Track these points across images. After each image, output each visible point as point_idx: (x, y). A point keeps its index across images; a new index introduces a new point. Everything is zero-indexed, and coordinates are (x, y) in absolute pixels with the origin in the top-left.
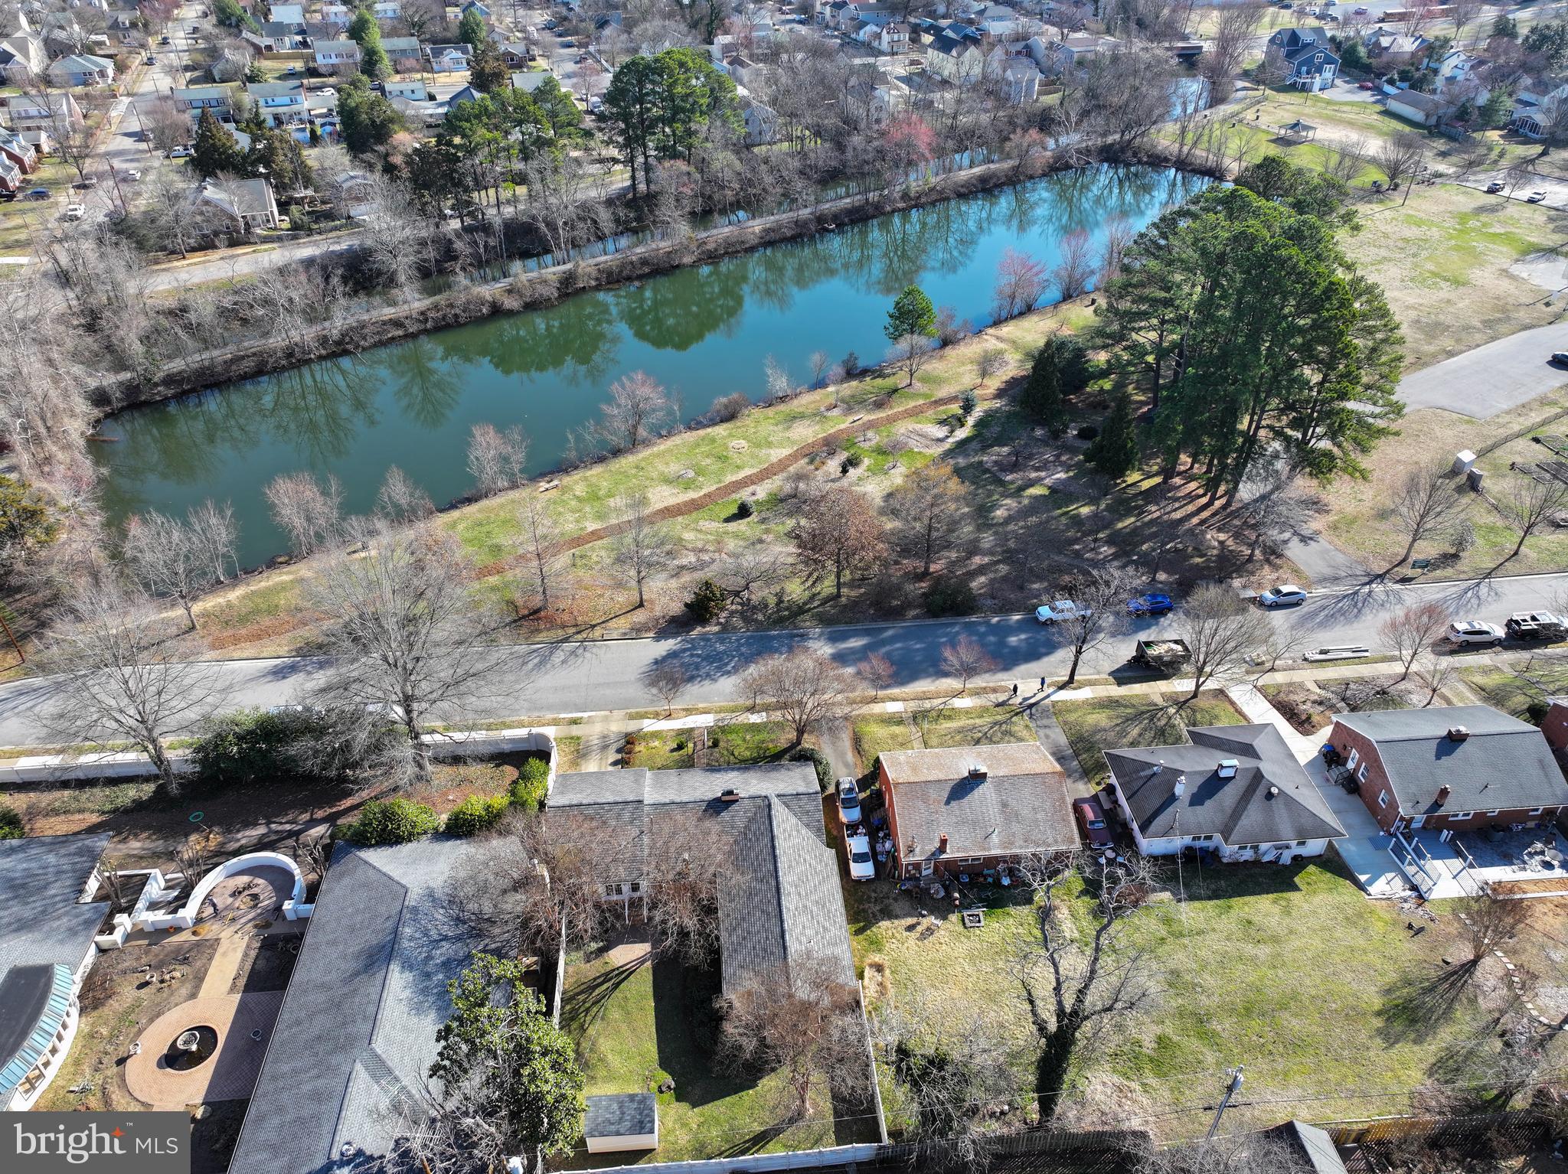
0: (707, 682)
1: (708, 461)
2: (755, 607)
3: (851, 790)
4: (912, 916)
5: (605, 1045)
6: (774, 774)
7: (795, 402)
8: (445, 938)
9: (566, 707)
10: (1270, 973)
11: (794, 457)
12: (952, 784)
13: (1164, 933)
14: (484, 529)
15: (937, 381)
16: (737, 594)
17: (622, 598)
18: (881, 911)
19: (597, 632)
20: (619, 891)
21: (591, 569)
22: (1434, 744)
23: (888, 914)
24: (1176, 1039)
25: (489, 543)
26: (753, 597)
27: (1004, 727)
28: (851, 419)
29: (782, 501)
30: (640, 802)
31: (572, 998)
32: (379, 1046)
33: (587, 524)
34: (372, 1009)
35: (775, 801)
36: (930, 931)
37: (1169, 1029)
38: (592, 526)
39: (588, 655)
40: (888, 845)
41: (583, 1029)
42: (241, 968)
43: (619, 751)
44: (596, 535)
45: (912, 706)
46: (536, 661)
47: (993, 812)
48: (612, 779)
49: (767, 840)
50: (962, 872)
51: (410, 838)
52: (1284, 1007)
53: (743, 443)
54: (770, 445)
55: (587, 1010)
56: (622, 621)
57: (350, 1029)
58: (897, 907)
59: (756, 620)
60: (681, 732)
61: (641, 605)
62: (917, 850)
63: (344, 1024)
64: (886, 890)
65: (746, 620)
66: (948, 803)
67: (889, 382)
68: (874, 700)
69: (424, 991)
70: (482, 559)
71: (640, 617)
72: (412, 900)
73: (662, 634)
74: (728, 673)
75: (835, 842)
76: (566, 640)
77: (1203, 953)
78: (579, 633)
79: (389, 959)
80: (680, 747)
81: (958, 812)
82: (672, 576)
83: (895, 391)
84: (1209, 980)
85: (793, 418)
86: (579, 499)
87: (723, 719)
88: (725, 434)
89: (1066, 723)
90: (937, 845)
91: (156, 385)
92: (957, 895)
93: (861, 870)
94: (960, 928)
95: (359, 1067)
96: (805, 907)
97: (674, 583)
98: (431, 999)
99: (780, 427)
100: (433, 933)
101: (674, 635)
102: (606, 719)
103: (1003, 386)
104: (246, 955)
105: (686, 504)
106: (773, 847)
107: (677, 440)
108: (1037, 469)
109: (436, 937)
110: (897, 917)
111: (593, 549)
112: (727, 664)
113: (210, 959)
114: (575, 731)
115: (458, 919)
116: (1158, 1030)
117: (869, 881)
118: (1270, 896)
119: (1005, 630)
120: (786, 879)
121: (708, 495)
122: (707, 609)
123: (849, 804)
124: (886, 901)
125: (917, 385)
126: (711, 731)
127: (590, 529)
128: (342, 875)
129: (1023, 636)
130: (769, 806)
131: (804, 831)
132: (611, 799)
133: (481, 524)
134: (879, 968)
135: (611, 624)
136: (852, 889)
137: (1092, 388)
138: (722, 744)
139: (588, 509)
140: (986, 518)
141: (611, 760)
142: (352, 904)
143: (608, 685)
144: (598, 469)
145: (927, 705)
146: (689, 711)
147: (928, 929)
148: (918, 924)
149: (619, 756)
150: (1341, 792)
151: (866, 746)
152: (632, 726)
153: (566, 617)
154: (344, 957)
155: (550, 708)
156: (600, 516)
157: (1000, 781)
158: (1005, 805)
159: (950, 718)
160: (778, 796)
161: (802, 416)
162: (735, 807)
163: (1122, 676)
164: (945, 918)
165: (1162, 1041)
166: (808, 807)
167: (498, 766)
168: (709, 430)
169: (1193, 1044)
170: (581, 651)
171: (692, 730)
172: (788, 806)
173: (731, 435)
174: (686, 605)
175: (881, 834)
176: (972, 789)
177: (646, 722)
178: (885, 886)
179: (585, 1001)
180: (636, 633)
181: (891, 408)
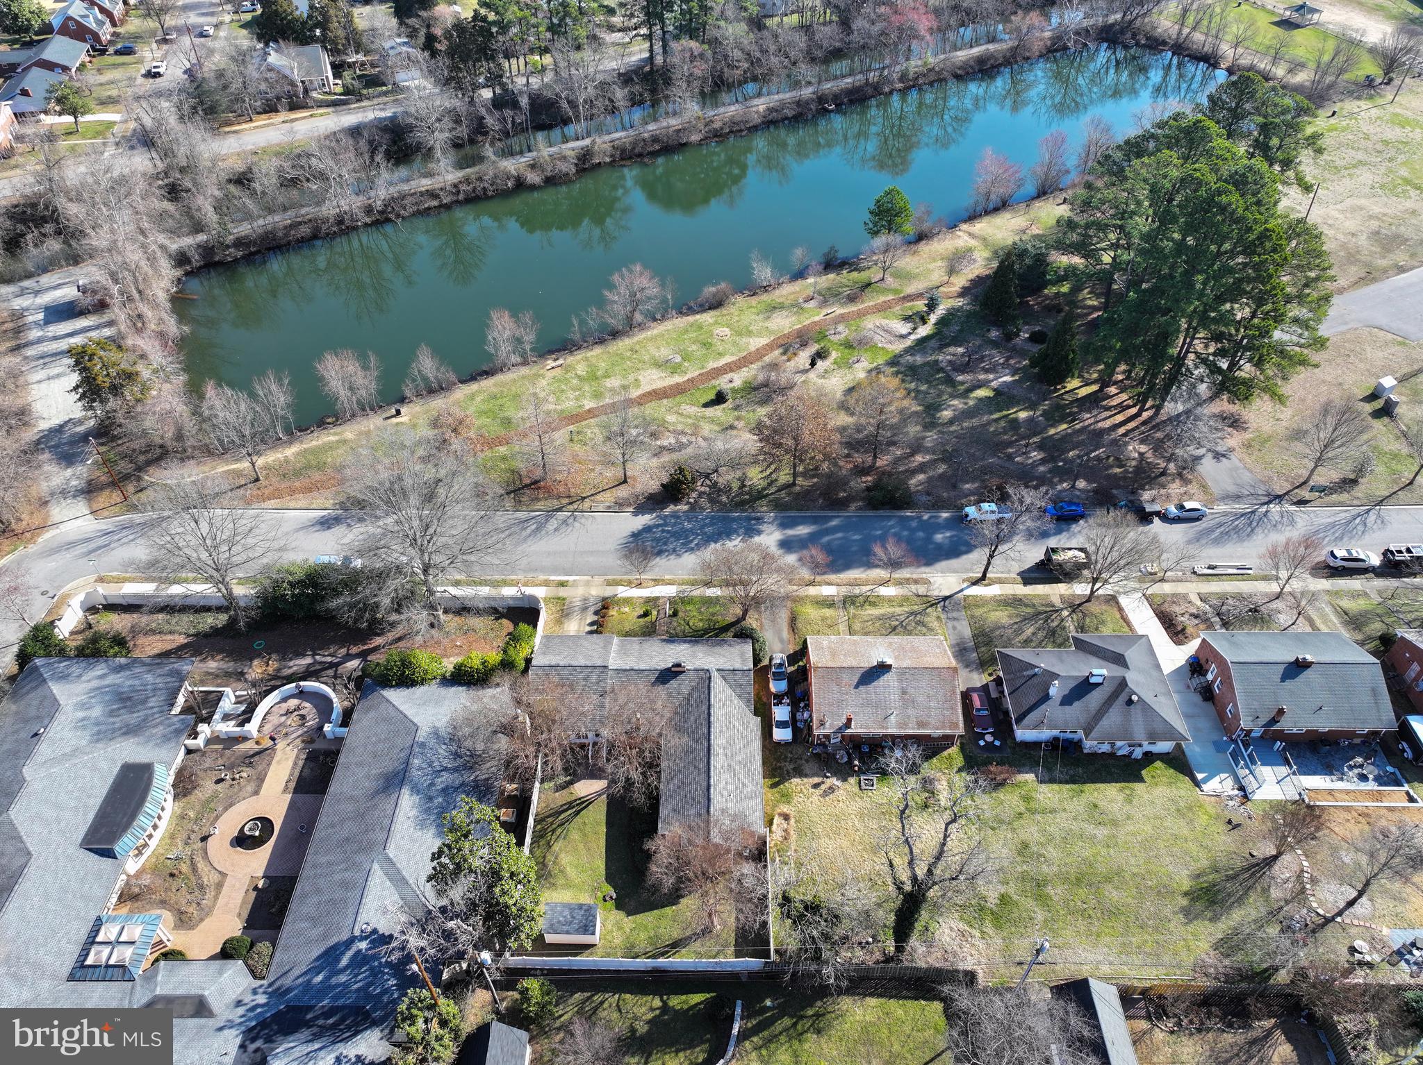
0: (672, 557)
1: (694, 347)
2: (721, 490)
3: (781, 665)
4: (818, 776)
5: (565, 859)
6: (717, 649)
7: (777, 292)
8: (446, 769)
9: (555, 571)
10: (1104, 851)
11: (770, 347)
12: (862, 671)
13: (1022, 809)
14: (499, 402)
15: (907, 277)
16: (707, 476)
17: (612, 474)
18: (794, 770)
19: (587, 504)
20: (586, 737)
21: (586, 444)
22: (1281, 668)
23: (800, 773)
24: (1015, 898)
25: (502, 415)
26: (720, 480)
27: (918, 617)
28: (825, 311)
29: (755, 389)
30: (606, 667)
31: (543, 820)
32: (391, 851)
33: (585, 402)
34: (386, 822)
35: (715, 674)
36: (832, 789)
37: (1011, 890)
38: (589, 404)
39: (577, 524)
40: (806, 715)
41: (549, 846)
42: (292, 774)
43: (596, 613)
44: (591, 413)
45: (844, 590)
46: (534, 527)
47: (894, 697)
48: (585, 644)
49: (704, 707)
50: (864, 743)
51: (422, 682)
52: (1108, 880)
53: (727, 331)
54: (750, 333)
55: (553, 831)
56: (610, 495)
57: (371, 836)
58: (807, 768)
59: (720, 502)
60: (648, 600)
61: (625, 481)
62: (827, 724)
63: (366, 831)
64: (800, 751)
65: (712, 501)
66: (857, 687)
67: (863, 276)
68: (812, 583)
69: (427, 811)
70: (496, 430)
71: (623, 492)
72: (421, 736)
73: (640, 510)
74: (692, 549)
75: (762, 710)
76: (560, 510)
77: (1052, 829)
78: (571, 503)
79: (401, 784)
80: (646, 614)
81: (864, 696)
82: (654, 456)
83: (869, 285)
84: (1052, 852)
85: (774, 308)
86: (580, 378)
87: (684, 591)
88: (711, 321)
89: (972, 617)
90: (844, 721)
91: (228, 247)
92: (856, 762)
93: (782, 735)
94: (856, 789)
95: (376, 866)
96: (730, 766)
97: (654, 462)
98: (432, 817)
99: (761, 317)
100: (437, 764)
101: (651, 511)
102: (587, 584)
103: (967, 284)
104: (295, 764)
105: (671, 387)
106: (709, 714)
107: (668, 325)
108: (987, 371)
109: (439, 768)
110: (806, 776)
111: (589, 426)
112: (691, 541)
113: (269, 765)
114: (562, 592)
115: (456, 753)
116: (1003, 889)
117: (787, 744)
118: (1118, 785)
119: (933, 527)
120: (717, 742)
121: (691, 381)
122: (679, 491)
123: (778, 677)
124: (799, 762)
125: (889, 279)
126: (672, 601)
127: (587, 407)
128: (370, 708)
129: (948, 534)
130: (710, 678)
131: (737, 701)
132: (582, 663)
133: (495, 398)
134: (786, 817)
135: (599, 497)
136: (772, 752)
137: (1051, 291)
138: (681, 614)
139: (586, 388)
140: (933, 416)
141: (589, 621)
142: (376, 734)
143: (592, 553)
144: (598, 350)
145: (857, 591)
146: (657, 582)
147: (830, 788)
148: (823, 783)
149: (596, 618)
150: (1198, 698)
151: (799, 626)
152: (608, 592)
153: (562, 489)
154: (368, 777)
155: (543, 570)
156: (597, 395)
157: (903, 672)
158: (904, 692)
159: (873, 604)
160: (718, 670)
161: (781, 307)
162: (682, 677)
163: (1030, 577)
164: (845, 780)
165: (1004, 899)
166: (741, 681)
167: (497, 619)
168: (698, 317)
169: (1030, 903)
170: (571, 521)
171: (657, 598)
172: (725, 680)
173: (716, 323)
174: (662, 485)
175: (802, 705)
176: (879, 677)
177: (620, 589)
178: (799, 750)
179: (552, 824)
180: (619, 507)
181: (863, 302)
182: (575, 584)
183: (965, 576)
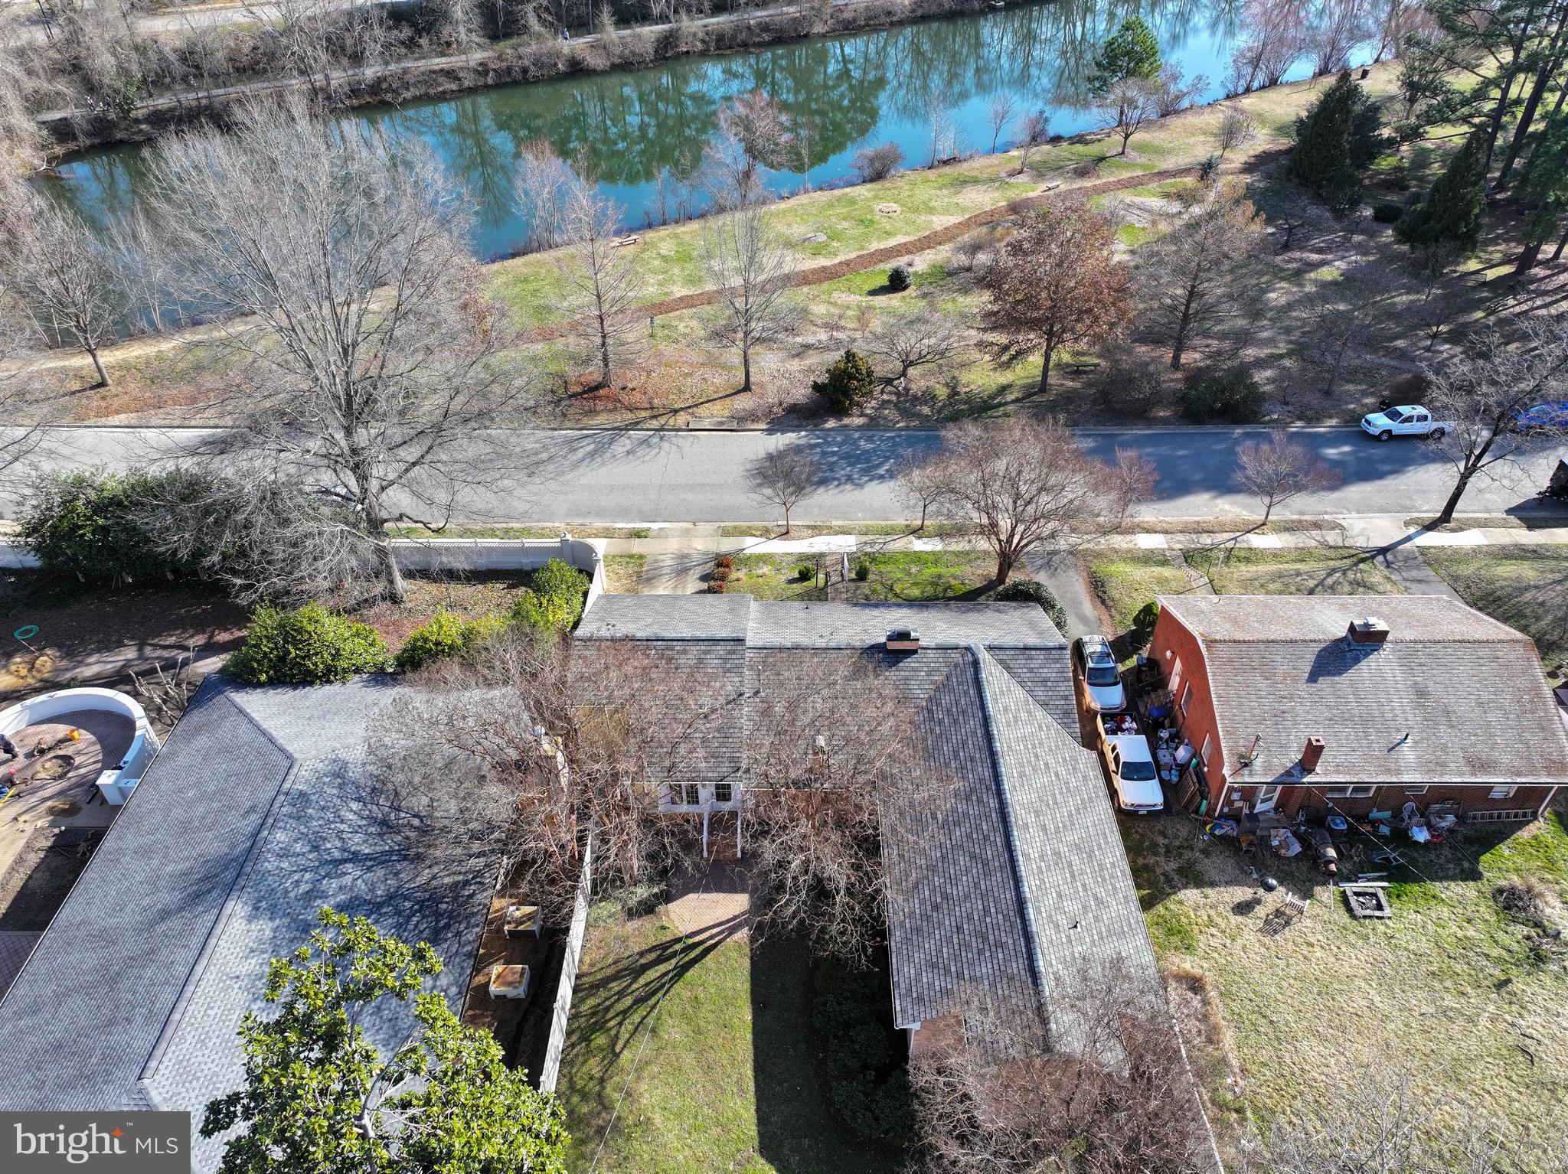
0: (846, 489)
1: (846, 224)
2: (915, 398)
3: (1103, 656)
4: (1243, 885)
7: (965, 165)
8: (355, 858)
9: (625, 513)
11: (966, 225)
12: (1316, 647)
14: (531, 287)
15: (1161, 152)
16: (889, 382)
17: (719, 380)
18: (1180, 871)
19: (681, 419)
20: (693, 797)
21: (677, 341)
23: (1195, 878)
25: (536, 303)
26: (913, 386)
28: (1043, 186)
29: (950, 274)
30: (740, 641)
32: (160, 1082)
33: (675, 289)
35: (985, 657)
36: (1283, 917)
38: (679, 291)
39: (665, 445)
41: (613, 1055)
43: (704, 578)
44: (687, 302)
45: (1180, 542)
50: (1333, 813)
53: (895, 206)
54: (931, 210)
56: (718, 405)
58: (1210, 866)
59: (919, 415)
60: (803, 557)
61: (747, 388)
62: (1258, 764)
64: (1184, 833)
65: (905, 413)
66: (1313, 678)
67: (1094, 150)
68: (1117, 529)
71: (744, 402)
72: (301, 778)
73: (776, 425)
74: (882, 477)
76: (635, 425)
78: (655, 417)
79: (229, 889)
80: (804, 576)
81: (1332, 701)
82: (794, 356)
83: (1103, 159)
85: (964, 182)
86: (665, 259)
87: (872, 543)
88: (869, 195)
90: (1300, 757)
92: (1332, 852)
93: (1138, 794)
94: (1345, 918)
97: (795, 365)
99: (945, 192)
100: (333, 846)
101: (796, 428)
102: (686, 533)
103: (1252, 160)
105: (814, 271)
106: (989, 737)
107: (804, 199)
109: (337, 854)
110: (1212, 884)
111: (681, 319)
112: (878, 466)
114: (637, 546)
115: (384, 823)
117: (1153, 815)
120: (1018, 799)
121: (847, 263)
122: (847, 393)
123: (1100, 678)
124: (1187, 855)
125: (1132, 154)
126: (852, 557)
127: (679, 295)
128: (197, 730)
129: (1345, 450)
130: (976, 664)
131: (1040, 713)
132: (687, 633)
133: (526, 281)
134: (1195, 985)
135: (702, 411)
137: (1385, 163)
138: (871, 577)
139: (676, 271)
141: (692, 587)
143: (692, 487)
144: (694, 226)
145: (1206, 540)
146: (816, 530)
147: (1278, 913)
148: (1258, 902)
149: (705, 586)
151: (1115, 594)
152: (727, 545)
153: (637, 397)
155: (600, 513)
156: (691, 280)
157: (1410, 649)
161: (975, 181)
162: (912, 661)
163: (1534, 515)
164: (1307, 894)
167: (511, 587)
168: (847, 190)
170: (655, 440)
171: (822, 555)
172: (1007, 668)
173: (876, 197)
174: (816, 387)
175: (1164, 734)
177: (749, 541)
178: (1182, 829)
179: (621, 994)
180: (740, 422)
181: (1098, 177)
182: (661, 534)
183: (1407, 516)
